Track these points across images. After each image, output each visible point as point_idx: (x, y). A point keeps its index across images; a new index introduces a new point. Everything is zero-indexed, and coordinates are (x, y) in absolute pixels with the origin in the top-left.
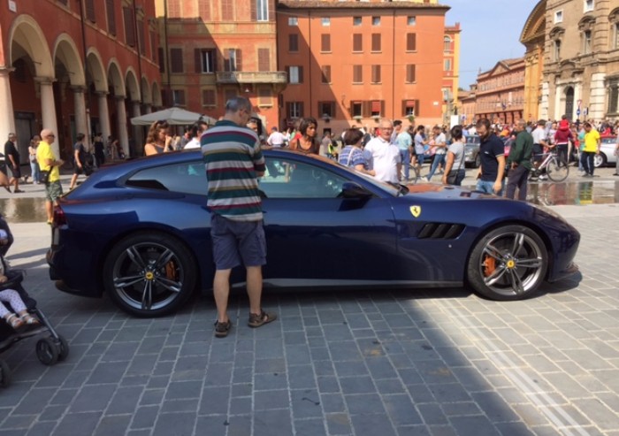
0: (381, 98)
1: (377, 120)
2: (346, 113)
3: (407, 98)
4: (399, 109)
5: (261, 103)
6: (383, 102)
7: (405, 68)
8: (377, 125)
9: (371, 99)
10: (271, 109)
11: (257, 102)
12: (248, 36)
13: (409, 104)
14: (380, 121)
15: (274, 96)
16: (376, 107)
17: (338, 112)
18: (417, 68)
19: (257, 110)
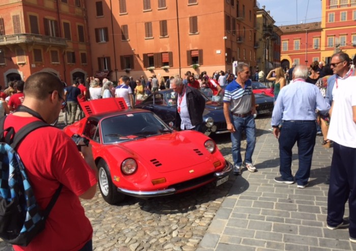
0: (168, 50)
1: (166, 70)
2: (142, 64)
3: (191, 49)
4: (184, 59)
5: (19, 61)
6: (171, 54)
7: (188, 20)
8: (166, 74)
9: (161, 51)
10: (25, 66)
11: (16, 60)
12: (6, 7)
13: (194, 54)
14: (169, 70)
15: (26, 55)
16: (166, 58)
17: (135, 64)
18: (199, 20)
19: (16, 67)
